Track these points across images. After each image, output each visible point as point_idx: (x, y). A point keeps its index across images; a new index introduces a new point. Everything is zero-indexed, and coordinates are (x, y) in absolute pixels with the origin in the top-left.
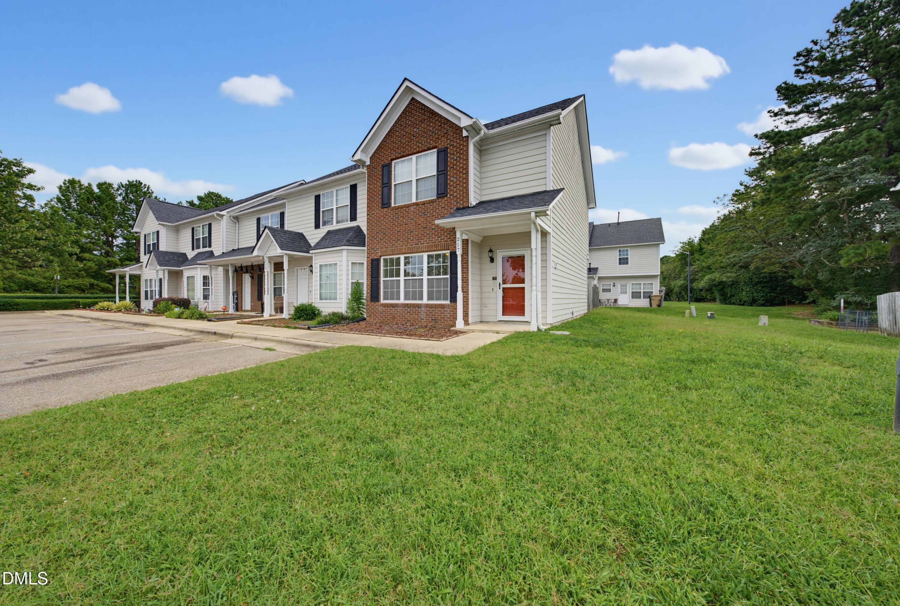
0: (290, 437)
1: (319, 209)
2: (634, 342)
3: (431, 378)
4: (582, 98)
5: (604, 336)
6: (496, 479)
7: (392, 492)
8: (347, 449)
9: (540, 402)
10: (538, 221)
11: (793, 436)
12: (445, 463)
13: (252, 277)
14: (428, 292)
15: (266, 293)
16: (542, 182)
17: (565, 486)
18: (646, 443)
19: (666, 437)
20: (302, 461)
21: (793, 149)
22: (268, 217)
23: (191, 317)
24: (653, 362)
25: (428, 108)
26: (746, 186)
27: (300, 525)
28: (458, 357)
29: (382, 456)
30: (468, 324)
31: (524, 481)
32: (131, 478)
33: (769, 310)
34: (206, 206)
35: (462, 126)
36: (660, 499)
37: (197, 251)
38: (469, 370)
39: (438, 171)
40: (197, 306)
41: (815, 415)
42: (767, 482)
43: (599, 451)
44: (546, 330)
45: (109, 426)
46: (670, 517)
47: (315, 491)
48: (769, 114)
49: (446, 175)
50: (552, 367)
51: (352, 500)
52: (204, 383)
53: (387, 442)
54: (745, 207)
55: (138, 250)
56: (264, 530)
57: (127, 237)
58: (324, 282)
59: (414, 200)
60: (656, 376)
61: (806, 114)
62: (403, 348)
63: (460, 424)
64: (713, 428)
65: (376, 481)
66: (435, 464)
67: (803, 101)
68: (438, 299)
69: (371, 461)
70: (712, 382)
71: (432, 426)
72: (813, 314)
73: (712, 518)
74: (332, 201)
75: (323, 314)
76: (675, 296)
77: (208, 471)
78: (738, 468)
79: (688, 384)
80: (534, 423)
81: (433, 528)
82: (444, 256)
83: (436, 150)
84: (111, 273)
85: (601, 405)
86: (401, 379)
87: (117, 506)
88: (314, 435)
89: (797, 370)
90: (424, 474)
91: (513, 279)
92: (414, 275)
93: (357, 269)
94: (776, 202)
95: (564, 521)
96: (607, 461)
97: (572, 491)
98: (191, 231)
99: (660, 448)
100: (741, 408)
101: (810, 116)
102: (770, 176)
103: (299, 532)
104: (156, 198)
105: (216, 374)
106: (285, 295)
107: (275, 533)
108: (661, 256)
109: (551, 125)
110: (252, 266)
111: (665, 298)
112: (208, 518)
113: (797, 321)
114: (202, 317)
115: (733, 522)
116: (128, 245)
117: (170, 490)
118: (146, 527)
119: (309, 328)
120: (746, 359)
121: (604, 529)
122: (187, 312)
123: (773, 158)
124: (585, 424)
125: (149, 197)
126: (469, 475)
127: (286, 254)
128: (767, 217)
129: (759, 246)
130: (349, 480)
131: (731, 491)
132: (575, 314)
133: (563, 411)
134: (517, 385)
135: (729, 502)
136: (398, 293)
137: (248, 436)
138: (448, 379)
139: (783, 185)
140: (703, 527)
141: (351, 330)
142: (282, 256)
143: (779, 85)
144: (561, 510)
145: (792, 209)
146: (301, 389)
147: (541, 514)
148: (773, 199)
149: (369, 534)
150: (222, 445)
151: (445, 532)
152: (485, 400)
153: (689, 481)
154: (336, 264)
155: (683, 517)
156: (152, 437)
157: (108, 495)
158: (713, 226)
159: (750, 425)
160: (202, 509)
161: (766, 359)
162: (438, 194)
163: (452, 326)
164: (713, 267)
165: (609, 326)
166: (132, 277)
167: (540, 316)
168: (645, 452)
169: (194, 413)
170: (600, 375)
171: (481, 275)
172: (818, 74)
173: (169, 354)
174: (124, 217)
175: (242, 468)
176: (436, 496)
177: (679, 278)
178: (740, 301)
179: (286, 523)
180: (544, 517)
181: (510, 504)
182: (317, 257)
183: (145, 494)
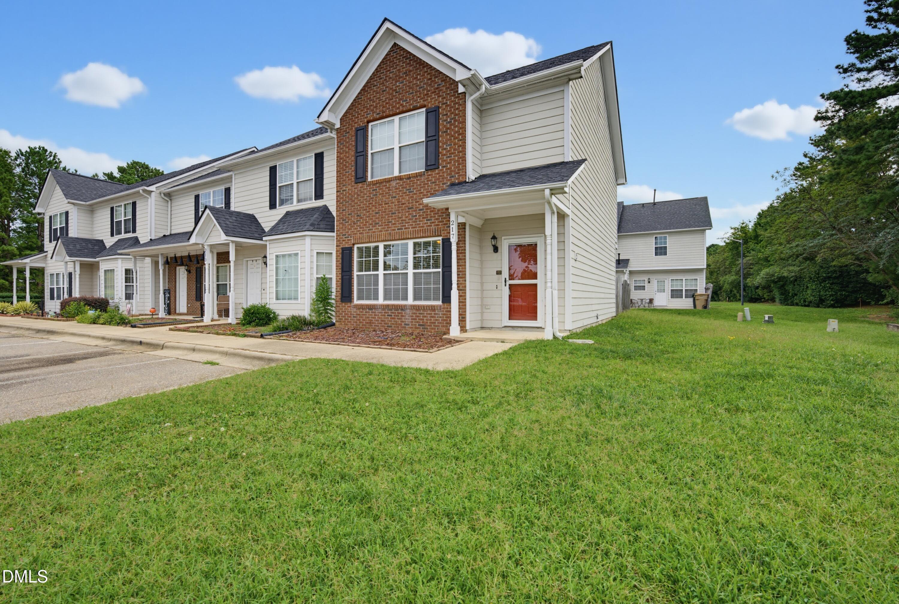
0: (238, 475)
1: (275, 184)
2: (673, 352)
3: (418, 400)
4: (608, 46)
5: (636, 345)
6: (500, 525)
7: (369, 543)
8: (311, 490)
9: (556, 429)
10: (554, 200)
11: (866, 466)
12: (436, 506)
13: (189, 271)
14: (415, 290)
15: (207, 291)
16: (559, 151)
17: (587, 534)
18: (687, 478)
19: (712, 472)
20: (254, 505)
21: (866, 113)
22: (209, 194)
23: (109, 322)
24: (697, 377)
25: (415, 56)
26: (811, 158)
27: (251, 586)
28: (452, 372)
29: (355, 498)
30: (466, 331)
31: (536, 528)
32: (34, 527)
33: (839, 313)
34: (129, 180)
35: (457, 80)
36: (704, 548)
37: (116, 238)
38: (466, 388)
39: (427, 136)
40: (117, 308)
41: (892, 441)
42: (834, 525)
43: (629, 490)
44: (563, 338)
45: (6, 460)
46: (716, 571)
47: (269, 543)
48: (837, 70)
49: (437, 141)
50: (570, 385)
51: (318, 554)
52: (127, 407)
53: (362, 480)
54: (811, 184)
55: (41, 236)
56: (206, 593)
57: (28, 220)
58: (281, 277)
59: (396, 173)
60: (700, 395)
61: (880, 71)
62: (382, 362)
63: (454, 457)
64: (770, 459)
65: (349, 530)
66: (423, 507)
67: (877, 55)
68: (427, 299)
69: (341, 505)
70: (769, 402)
71: (420, 460)
72: (891, 317)
73: (767, 571)
74: (292, 174)
75: (280, 318)
76: (724, 294)
77: (132, 519)
78: (800, 509)
79: (740, 405)
80: (549, 454)
81: (420, 587)
82: (435, 243)
83: (424, 109)
84: (6, 266)
85: (631, 431)
86: (380, 400)
87: (19, 563)
88: (269, 473)
89: (870, 387)
90: (409, 521)
91: (522, 274)
92: (396, 268)
93: (324, 260)
94: (847, 179)
95: (586, 577)
96: (639, 502)
97: (596, 540)
98: (109, 212)
99: (705, 484)
100: (804, 435)
101: (885, 73)
102: (840, 146)
103: (250, 595)
104: (64, 169)
105: (142, 395)
106: (231, 294)
107: (219, 596)
108: (708, 245)
109: (570, 80)
110: (189, 257)
111: (712, 297)
112: (133, 577)
113: (873, 326)
114: (123, 322)
115: (793, 575)
116: (28, 229)
117: (85, 542)
118: (56, 589)
119: (262, 336)
120: (811, 374)
121: (635, 586)
122: (105, 315)
123: (843, 124)
124: (613, 456)
125: (56, 168)
126: (466, 522)
127: (233, 242)
128: (837, 197)
129: (827, 233)
130: (314, 529)
131: (790, 537)
132: (600, 318)
133: (584, 440)
134: (528, 409)
135: (788, 550)
136: (376, 291)
137: (183, 474)
138: (439, 400)
139: (856, 157)
140: (755, 582)
141: (316, 338)
142: (228, 245)
143: (848, 34)
144: (582, 563)
145: (866, 187)
146: (253, 414)
147: (557, 569)
148: (843, 175)
149: (339, 597)
150: (150, 485)
151: (436, 593)
152: (487, 427)
153: (740, 525)
154: (297, 254)
155: (732, 570)
156: (60, 475)
157: (6, 548)
158: (771, 207)
159: (815, 455)
160: (125, 567)
161: (835, 373)
162: (427, 165)
163: (445, 334)
164: (771, 259)
165: (642, 333)
166: (33, 271)
167: (556, 320)
168: (686, 491)
169: (114, 445)
170: (631, 394)
171: (482, 268)
172: (894, 24)
173: (82, 369)
174: (24, 194)
175: (177, 515)
176: (425, 548)
177: (730, 272)
178: (805, 301)
179: (234, 583)
180: (560, 572)
181: (518, 557)
182: (272, 246)
183: (53, 547)
